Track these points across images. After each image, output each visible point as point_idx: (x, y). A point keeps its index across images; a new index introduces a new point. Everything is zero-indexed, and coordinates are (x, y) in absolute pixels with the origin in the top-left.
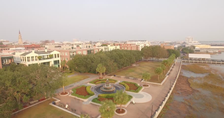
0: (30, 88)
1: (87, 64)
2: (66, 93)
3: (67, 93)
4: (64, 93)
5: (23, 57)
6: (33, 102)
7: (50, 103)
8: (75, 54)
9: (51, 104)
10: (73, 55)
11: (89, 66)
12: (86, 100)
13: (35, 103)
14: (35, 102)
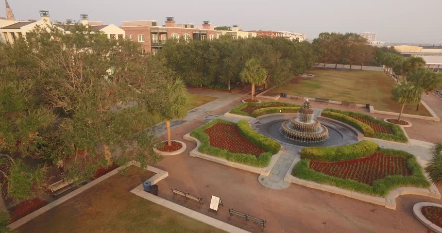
0: (45, 125)
1: (207, 61)
2: (176, 146)
3: (180, 146)
4: (170, 144)
5: (13, 34)
6: (62, 186)
7: (135, 189)
8: (163, 38)
9: (139, 192)
10: (160, 41)
11: (213, 68)
12: (264, 172)
13: (71, 188)
14: (70, 185)
